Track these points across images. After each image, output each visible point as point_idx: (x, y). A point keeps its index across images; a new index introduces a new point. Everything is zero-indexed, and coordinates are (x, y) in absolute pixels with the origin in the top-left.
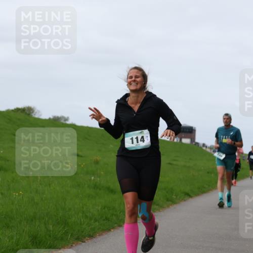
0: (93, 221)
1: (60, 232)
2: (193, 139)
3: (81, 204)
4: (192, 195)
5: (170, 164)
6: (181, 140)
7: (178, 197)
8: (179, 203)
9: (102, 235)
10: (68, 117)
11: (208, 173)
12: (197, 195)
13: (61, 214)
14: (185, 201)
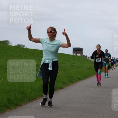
0: (36, 92)
1: (21, 97)
2: (82, 54)
3: (30, 85)
4: (81, 79)
5: (71, 65)
6: (76, 54)
7: (75, 80)
8: (76, 83)
9: (40, 98)
10: (25, 45)
11: (89, 69)
12: (84, 79)
13: (21, 89)
14: (78, 82)
